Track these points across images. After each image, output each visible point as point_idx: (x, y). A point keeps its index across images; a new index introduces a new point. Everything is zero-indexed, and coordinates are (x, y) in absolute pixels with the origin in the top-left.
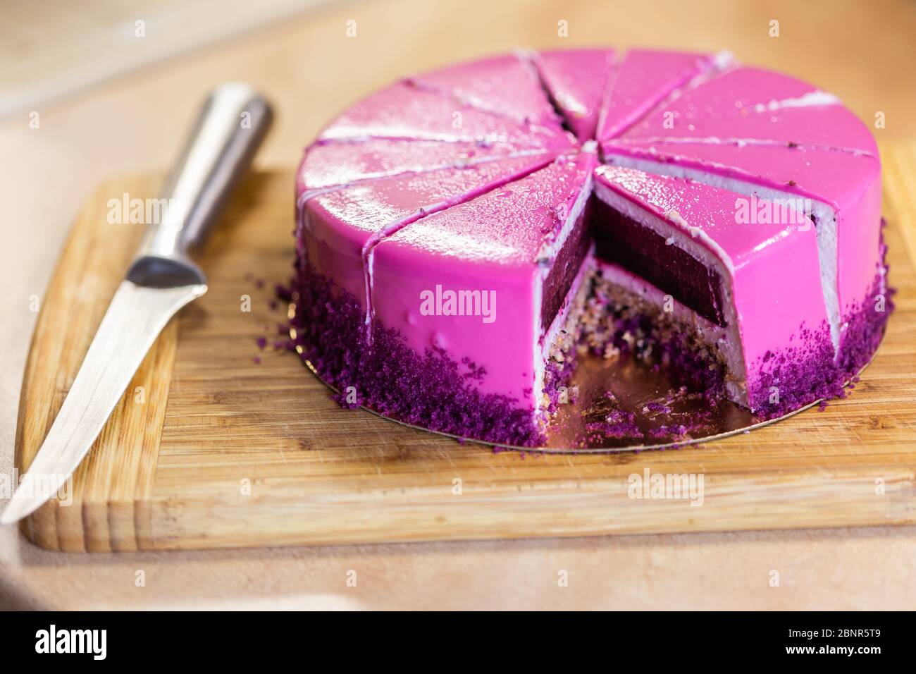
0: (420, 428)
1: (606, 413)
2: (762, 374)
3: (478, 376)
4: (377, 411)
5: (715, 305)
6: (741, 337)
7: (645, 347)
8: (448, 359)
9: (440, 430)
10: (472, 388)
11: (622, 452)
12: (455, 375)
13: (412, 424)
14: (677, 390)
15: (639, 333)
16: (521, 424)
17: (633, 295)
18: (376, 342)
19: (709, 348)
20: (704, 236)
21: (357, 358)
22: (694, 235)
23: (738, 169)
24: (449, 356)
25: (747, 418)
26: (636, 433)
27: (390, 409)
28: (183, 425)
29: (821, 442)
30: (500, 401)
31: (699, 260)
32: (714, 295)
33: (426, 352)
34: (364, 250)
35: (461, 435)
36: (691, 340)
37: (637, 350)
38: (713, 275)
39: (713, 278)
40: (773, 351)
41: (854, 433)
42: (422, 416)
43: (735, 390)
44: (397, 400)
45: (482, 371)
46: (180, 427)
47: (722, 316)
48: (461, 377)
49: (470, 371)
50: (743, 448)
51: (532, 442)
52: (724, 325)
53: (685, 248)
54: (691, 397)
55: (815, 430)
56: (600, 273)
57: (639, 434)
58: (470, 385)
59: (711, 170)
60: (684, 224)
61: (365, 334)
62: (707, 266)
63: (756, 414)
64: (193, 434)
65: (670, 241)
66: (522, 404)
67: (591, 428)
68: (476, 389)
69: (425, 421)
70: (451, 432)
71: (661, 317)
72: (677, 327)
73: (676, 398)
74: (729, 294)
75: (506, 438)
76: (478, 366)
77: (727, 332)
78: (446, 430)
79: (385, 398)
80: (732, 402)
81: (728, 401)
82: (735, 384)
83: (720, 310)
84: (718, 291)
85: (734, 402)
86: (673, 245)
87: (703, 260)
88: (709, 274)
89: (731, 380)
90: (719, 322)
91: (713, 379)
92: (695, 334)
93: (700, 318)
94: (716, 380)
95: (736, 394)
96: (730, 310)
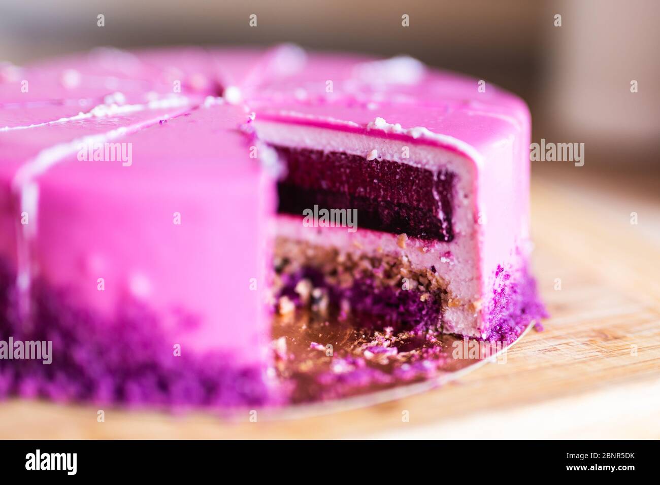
1: (329, 364)
2: (495, 292)
5: (441, 216)
19: (417, 276)
20: (429, 134)
26: (381, 377)
31: (419, 166)
32: (440, 204)
37: (313, 301)
38: (443, 177)
39: (442, 180)
40: (502, 265)
41: (594, 346)
43: (458, 317)
47: (450, 230)
52: (452, 236)
53: (396, 159)
60: (398, 129)
62: (434, 169)
63: (489, 341)
65: (373, 156)
71: (342, 258)
72: (366, 264)
73: (390, 340)
74: (466, 196)
77: (452, 247)
80: (451, 334)
81: (445, 334)
82: (459, 310)
83: (448, 219)
84: (449, 196)
85: (454, 333)
86: (376, 160)
87: (427, 163)
88: (435, 178)
89: (454, 305)
90: (444, 236)
91: (424, 312)
92: (396, 264)
93: (409, 241)
94: (427, 312)
95: (460, 322)
96: (465, 216)
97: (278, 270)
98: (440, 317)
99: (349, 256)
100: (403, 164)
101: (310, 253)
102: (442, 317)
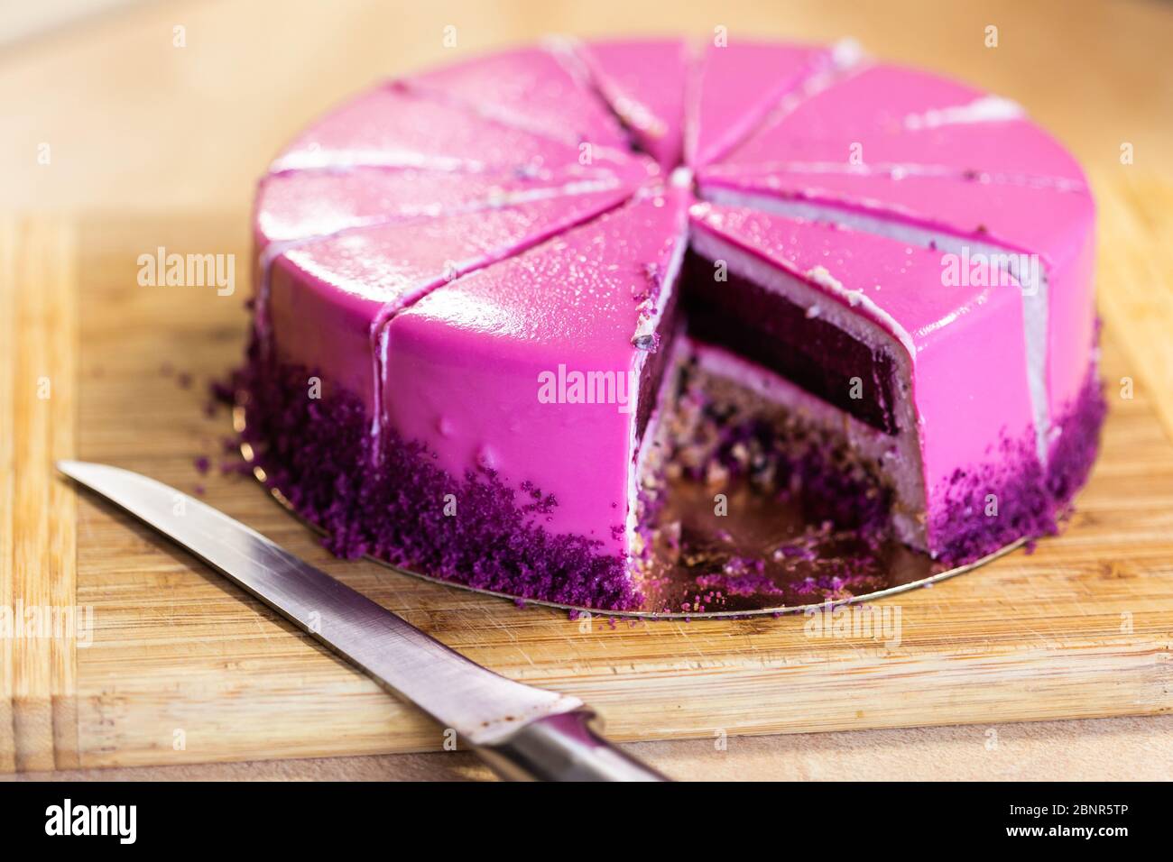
0: (457, 585)
1: (725, 561)
2: (948, 501)
3: (545, 507)
4: (388, 560)
5: (882, 404)
6: (921, 448)
7: (765, 466)
8: (500, 485)
9: (487, 588)
10: (534, 527)
11: (754, 616)
12: (509, 508)
13: (444, 579)
14: (819, 527)
15: (755, 445)
16: (608, 578)
17: (747, 391)
18: (388, 461)
19: (866, 465)
20: (869, 304)
21: (356, 485)
22: (853, 302)
23: (901, 209)
24: (500, 481)
25: (925, 565)
26: (770, 589)
27: (409, 558)
28: (106, 585)
29: (1037, 598)
30: (576, 545)
31: (859, 339)
32: (880, 389)
33: (467, 475)
34: (373, 327)
35: (520, 594)
37: (753, 470)
38: (881, 360)
39: (881, 363)
40: (964, 469)
41: (1080, 584)
42: (457, 568)
43: (907, 526)
44: (419, 545)
45: (550, 501)
46: (102, 588)
47: (892, 420)
48: (519, 511)
49: (532, 501)
50: (926, 608)
51: (625, 602)
52: (895, 431)
53: (837, 322)
54: (841, 536)
55: (1024, 581)
56: (694, 360)
57: (776, 590)
58: (532, 522)
59: (860, 210)
60: (837, 286)
61: (370, 450)
62: (872, 347)
63: (938, 560)
64: (122, 599)
65: (813, 312)
67: (705, 582)
68: (541, 527)
69: (465, 575)
70: (504, 590)
71: (791, 422)
72: (815, 437)
73: (819, 539)
74: (905, 387)
75: (585, 598)
76: (545, 493)
77: (898, 442)
78: (497, 587)
79: (400, 543)
80: (902, 544)
81: (895, 542)
82: (906, 516)
83: (889, 410)
84: (888, 382)
85: (904, 543)
86: (816, 319)
87: (866, 338)
88: (874, 359)
89: (902, 511)
90: (887, 427)
91: (872, 511)
92: (845, 446)
93: (855, 423)
94: (876, 512)
95: (909, 531)
96: (906, 410)
97: (720, 421)
98: (889, 520)
99: (799, 422)
101: (760, 406)
102: (891, 520)
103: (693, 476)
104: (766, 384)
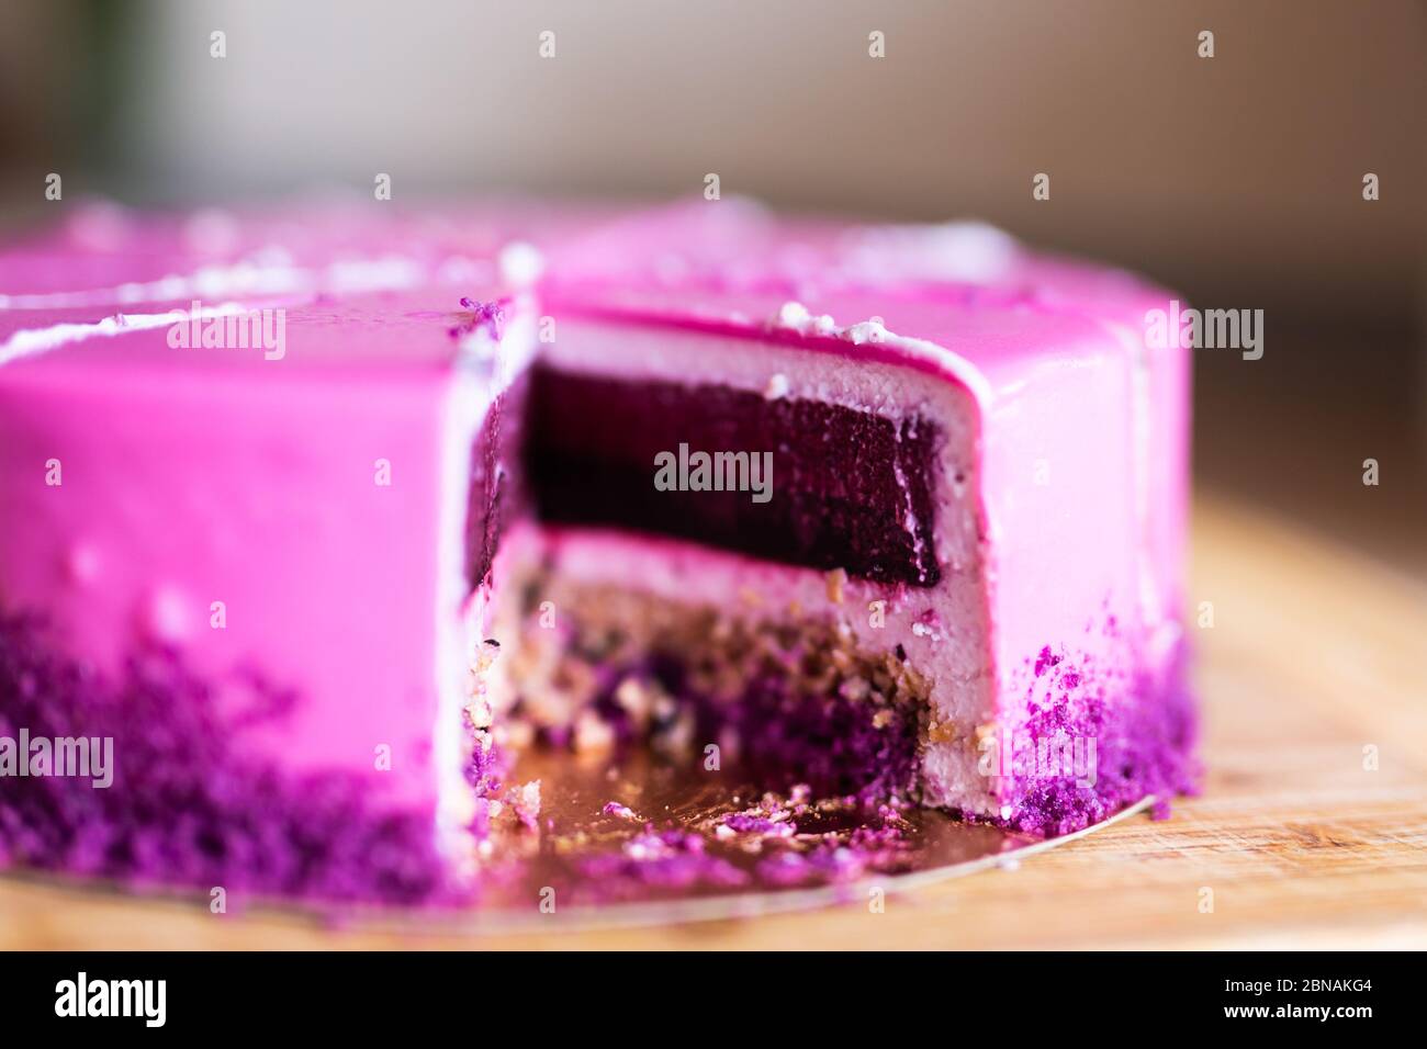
1: (626, 841)
2: (1033, 708)
3: (280, 714)
5: (911, 524)
7: (676, 718)
9: (157, 880)
14: (787, 795)
17: (643, 596)
19: (870, 669)
20: (889, 335)
26: (721, 872)
31: (867, 410)
32: (908, 496)
36: (813, 667)
37: (656, 726)
38: (912, 435)
39: (911, 442)
40: (1055, 648)
42: (107, 853)
43: (952, 767)
44: (33, 822)
45: (288, 699)
47: (930, 556)
49: (253, 702)
52: (935, 575)
53: (823, 395)
54: (827, 806)
56: (549, 564)
60: (827, 325)
62: (895, 415)
63: (1016, 826)
65: (777, 389)
66: (404, 795)
71: (722, 630)
72: (770, 645)
73: (792, 809)
74: (960, 478)
76: (278, 682)
77: (938, 600)
78: (178, 877)
80: (939, 809)
81: (927, 808)
82: (955, 749)
83: (926, 532)
84: (926, 478)
85: (945, 807)
86: (782, 401)
87: (882, 404)
88: (898, 437)
89: (943, 739)
90: (918, 573)
91: (882, 755)
92: (828, 642)
93: (851, 587)
94: (891, 753)
95: (955, 779)
96: (960, 523)
97: (593, 659)
98: (914, 766)
99: (738, 626)
100: (837, 406)
101: (664, 619)
102: (920, 766)
103: (549, 743)
104: (679, 570)
